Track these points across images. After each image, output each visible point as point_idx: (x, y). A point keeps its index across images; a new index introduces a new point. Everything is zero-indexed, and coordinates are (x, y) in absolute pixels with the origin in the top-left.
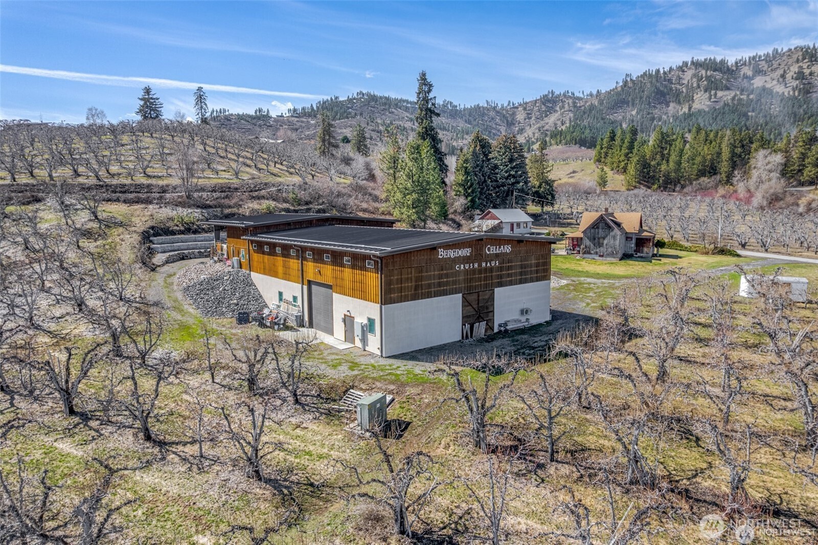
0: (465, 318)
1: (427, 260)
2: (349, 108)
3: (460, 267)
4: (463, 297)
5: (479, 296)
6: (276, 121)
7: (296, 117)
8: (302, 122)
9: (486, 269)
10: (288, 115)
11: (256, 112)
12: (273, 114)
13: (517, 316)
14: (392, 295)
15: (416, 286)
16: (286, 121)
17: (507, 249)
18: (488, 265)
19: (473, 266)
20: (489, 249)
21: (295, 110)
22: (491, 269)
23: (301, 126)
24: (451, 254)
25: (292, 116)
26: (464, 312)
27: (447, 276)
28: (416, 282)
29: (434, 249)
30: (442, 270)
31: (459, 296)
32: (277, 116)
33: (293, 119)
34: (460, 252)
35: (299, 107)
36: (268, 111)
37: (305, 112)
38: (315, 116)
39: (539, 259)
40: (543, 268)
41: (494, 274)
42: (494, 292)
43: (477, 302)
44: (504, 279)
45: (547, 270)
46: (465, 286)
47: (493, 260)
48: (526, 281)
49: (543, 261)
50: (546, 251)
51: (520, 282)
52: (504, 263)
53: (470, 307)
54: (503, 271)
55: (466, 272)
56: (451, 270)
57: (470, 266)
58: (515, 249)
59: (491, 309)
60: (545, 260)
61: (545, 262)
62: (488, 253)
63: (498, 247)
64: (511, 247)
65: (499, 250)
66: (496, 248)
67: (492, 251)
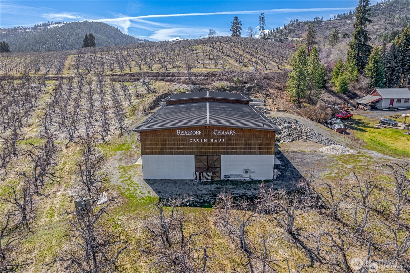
0: (197, 168)
1: (168, 135)
2: (376, 10)
3: (193, 141)
4: (195, 157)
5: (208, 158)
6: (326, 23)
7: (339, 20)
8: (342, 22)
9: (214, 144)
10: (334, 19)
11: (314, 19)
12: (325, 20)
13: (241, 173)
14: (147, 151)
15: (162, 148)
16: (332, 23)
17: (233, 133)
18: (216, 141)
19: (203, 141)
20: (216, 132)
21: (339, 16)
22: (219, 144)
23: (340, 25)
24: (186, 133)
25: (336, 19)
26: (196, 165)
27: (183, 144)
28: (162, 146)
29: (174, 130)
30: (180, 141)
31: (193, 156)
32: (327, 20)
33: (336, 21)
34: (193, 133)
35: (342, 14)
36: (322, 18)
37: (345, 16)
38: (351, 18)
39: (263, 141)
40: (267, 146)
41: (221, 146)
42: (220, 157)
43: (207, 161)
44: (230, 151)
45: (271, 148)
46: (197, 152)
47: (220, 139)
48: (249, 153)
49: (267, 142)
50: (269, 136)
51: (244, 153)
52: (229, 141)
53: (201, 163)
54: (229, 145)
55: (198, 144)
56: (186, 141)
57: (200, 141)
58: (239, 133)
59: (219, 166)
60: (269, 142)
61: (269, 143)
62: (216, 134)
63: (224, 131)
64: (236, 132)
65: (225, 133)
66: (222, 132)
67: (219, 133)
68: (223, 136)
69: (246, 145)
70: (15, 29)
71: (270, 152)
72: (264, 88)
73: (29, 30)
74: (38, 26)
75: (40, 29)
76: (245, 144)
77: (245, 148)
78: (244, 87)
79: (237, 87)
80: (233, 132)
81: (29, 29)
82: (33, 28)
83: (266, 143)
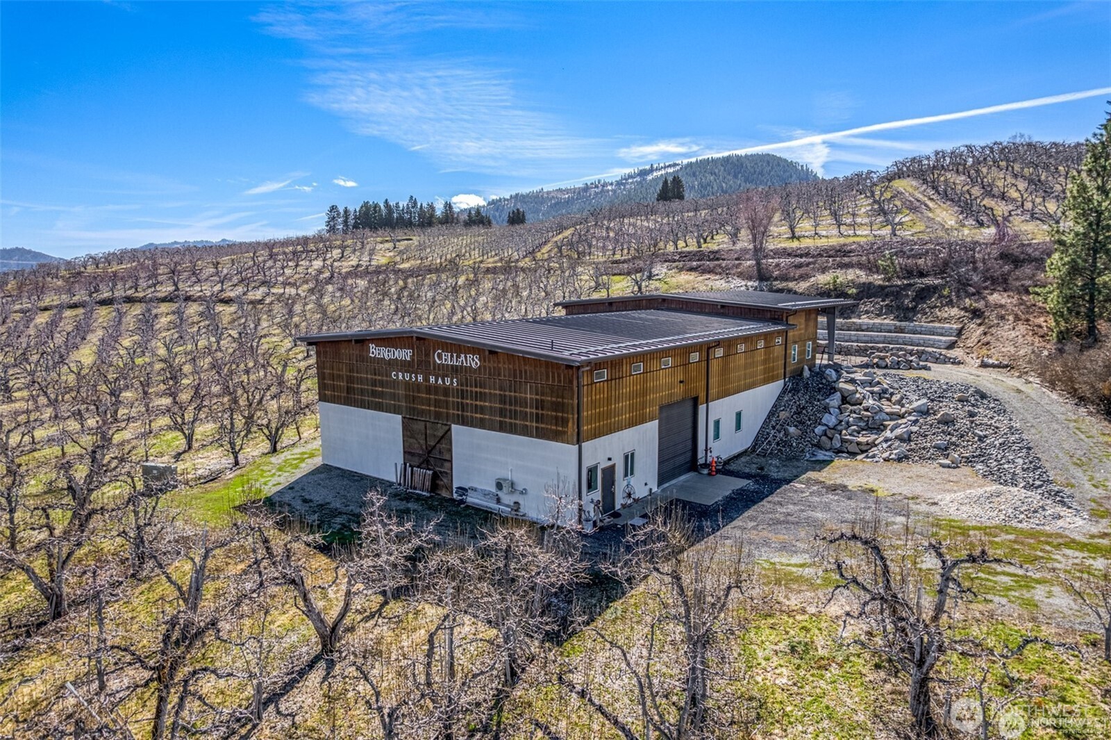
0: (407, 454)
1: (357, 356)
3: (397, 376)
4: (403, 421)
5: (426, 427)
9: (436, 389)
15: (348, 387)
17: (473, 361)
18: (440, 381)
19: (417, 378)
20: (440, 357)
22: (446, 391)
24: (385, 353)
26: (407, 444)
27: (382, 383)
28: (348, 382)
30: (376, 374)
31: (399, 418)
34: (396, 354)
39: (542, 394)
40: (554, 414)
41: (451, 399)
42: (449, 429)
43: (424, 436)
44: (469, 414)
45: (564, 422)
46: (406, 406)
47: (447, 376)
48: (512, 429)
49: (554, 399)
50: (559, 381)
51: (502, 428)
52: (467, 386)
53: (415, 441)
54: (467, 399)
55: (407, 384)
56: (387, 376)
57: (411, 378)
58: (487, 364)
59: (447, 457)
60: (560, 400)
61: (559, 402)
62: (439, 362)
63: (455, 355)
64: (480, 360)
65: (457, 360)
66: (452, 356)
67: (446, 360)
68: (455, 370)
69: (505, 403)
70: (586, 188)
71: (565, 433)
72: (972, 290)
73: (610, 188)
74: (630, 176)
75: (631, 183)
76: (503, 400)
77: (502, 413)
78: (910, 285)
79: (887, 287)
80: (473, 359)
81: (612, 184)
82: (619, 183)
83: (552, 403)
